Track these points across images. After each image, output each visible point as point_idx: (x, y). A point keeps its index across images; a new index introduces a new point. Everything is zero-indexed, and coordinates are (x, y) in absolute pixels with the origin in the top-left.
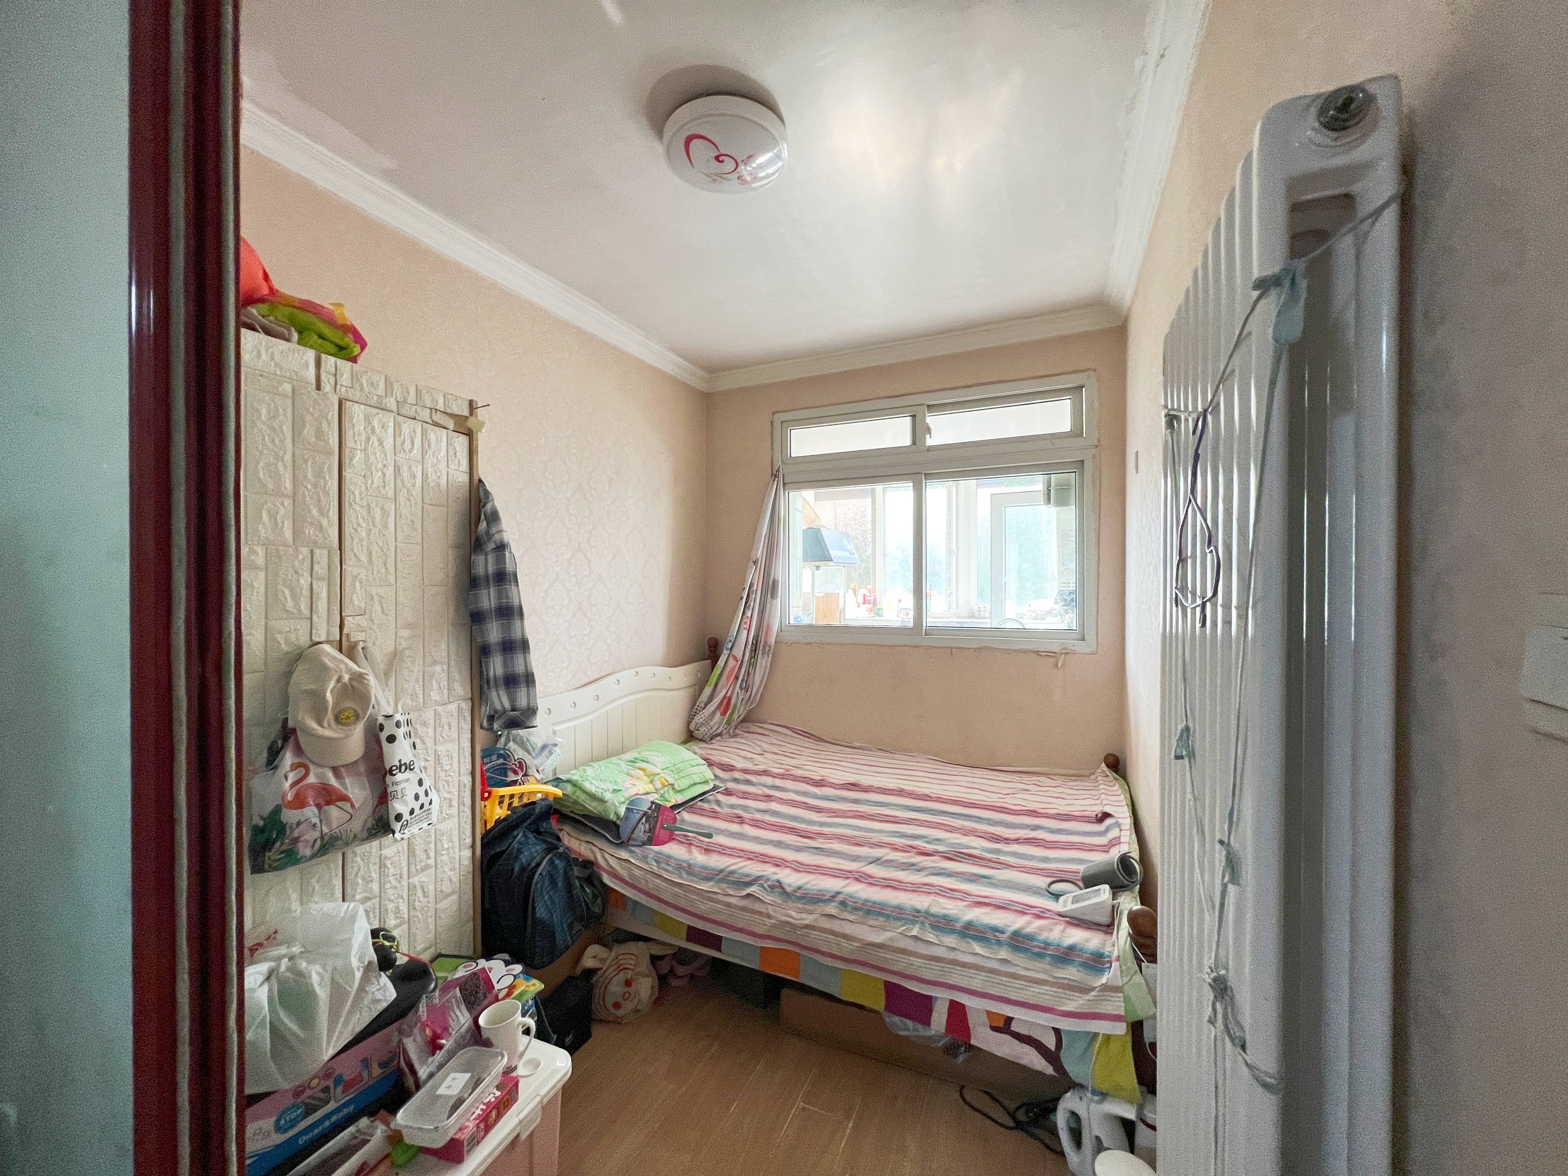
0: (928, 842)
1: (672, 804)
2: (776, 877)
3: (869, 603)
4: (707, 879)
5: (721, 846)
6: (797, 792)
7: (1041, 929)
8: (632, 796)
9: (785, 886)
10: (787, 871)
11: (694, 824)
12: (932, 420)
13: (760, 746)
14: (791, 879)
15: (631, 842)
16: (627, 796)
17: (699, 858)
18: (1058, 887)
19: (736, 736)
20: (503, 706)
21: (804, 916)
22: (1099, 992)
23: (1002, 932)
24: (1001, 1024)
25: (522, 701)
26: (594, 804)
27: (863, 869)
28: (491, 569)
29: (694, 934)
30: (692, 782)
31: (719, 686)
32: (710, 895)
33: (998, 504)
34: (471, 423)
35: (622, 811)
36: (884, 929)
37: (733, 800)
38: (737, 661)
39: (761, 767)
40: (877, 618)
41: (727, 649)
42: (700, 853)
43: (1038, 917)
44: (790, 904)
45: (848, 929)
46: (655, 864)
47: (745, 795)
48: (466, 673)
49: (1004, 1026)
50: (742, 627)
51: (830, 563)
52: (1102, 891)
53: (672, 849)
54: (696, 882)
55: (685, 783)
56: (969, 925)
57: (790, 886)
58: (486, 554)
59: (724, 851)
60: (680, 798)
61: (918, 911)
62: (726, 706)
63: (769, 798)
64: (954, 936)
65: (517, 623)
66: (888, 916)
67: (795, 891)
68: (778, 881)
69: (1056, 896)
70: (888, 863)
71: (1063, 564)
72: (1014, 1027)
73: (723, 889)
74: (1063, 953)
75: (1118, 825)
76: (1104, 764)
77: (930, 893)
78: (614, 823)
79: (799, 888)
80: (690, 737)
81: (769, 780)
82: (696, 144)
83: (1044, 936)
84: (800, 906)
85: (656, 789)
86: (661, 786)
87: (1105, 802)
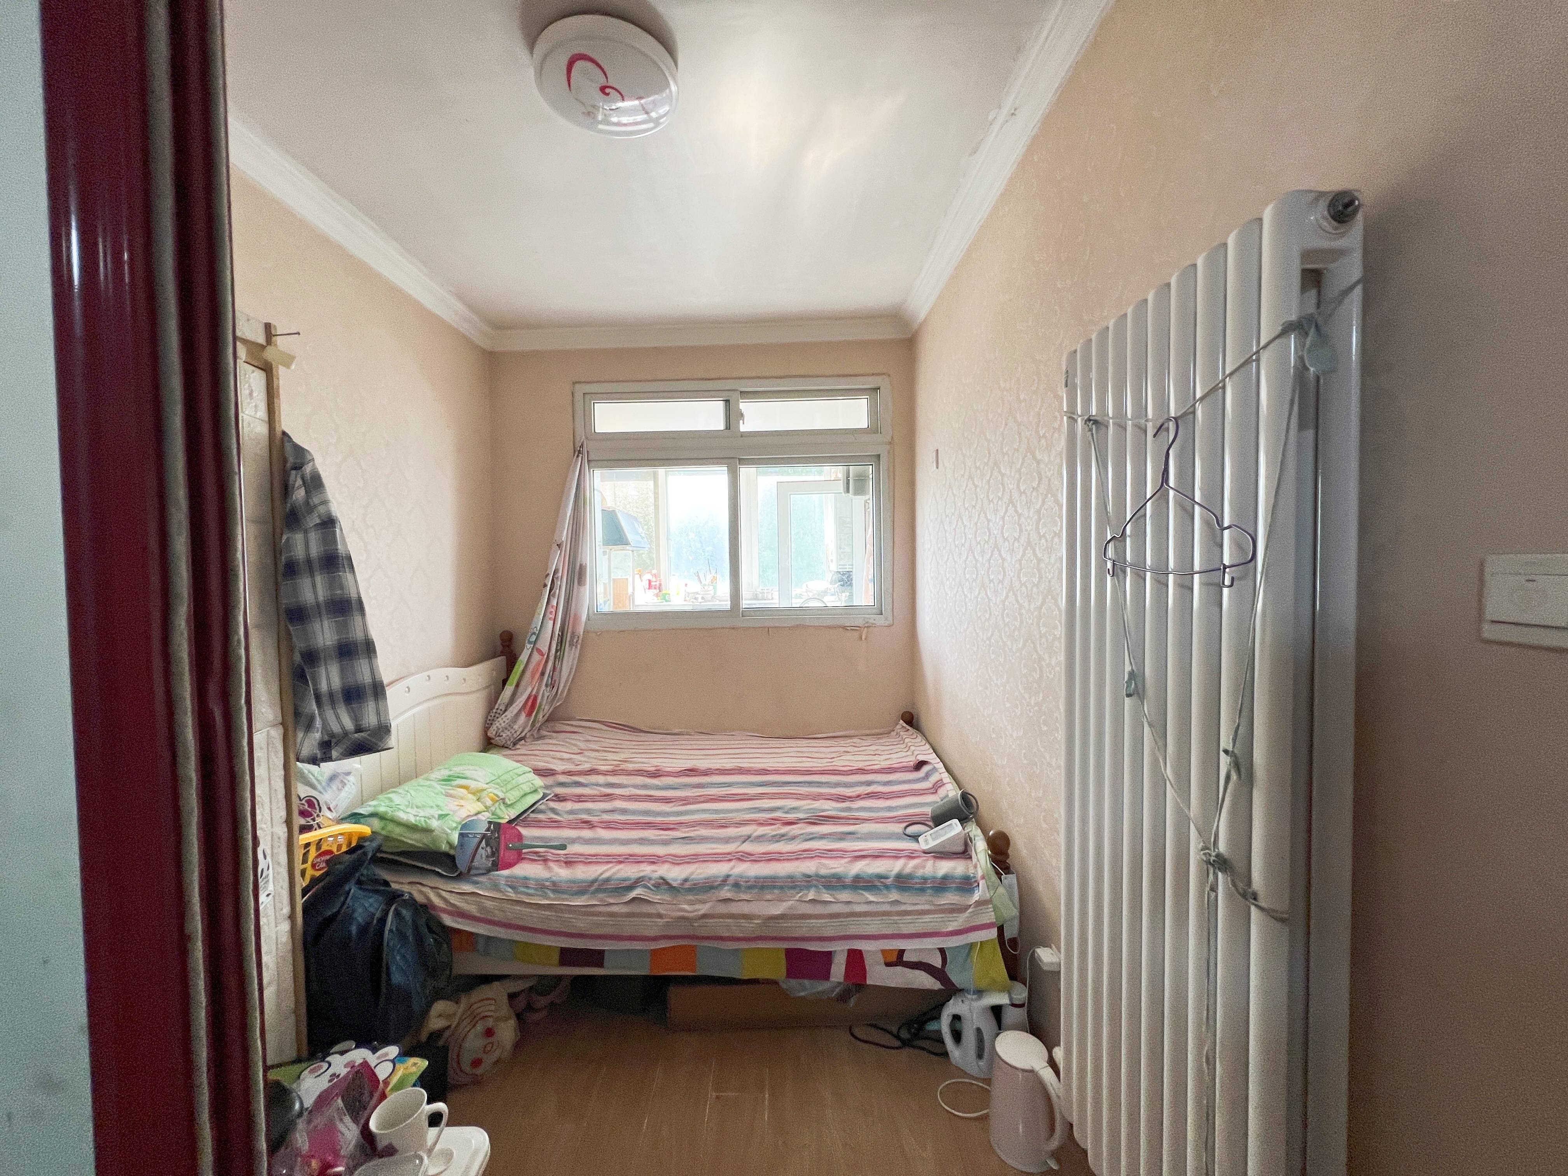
0: (787, 812)
1: (507, 820)
2: (656, 875)
3: (655, 588)
4: (581, 892)
5: (581, 855)
6: (636, 786)
7: (916, 867)
8: (464, 819)
9: (670, 881)
10: (666, 866)
11: (538, 838)
12: (745, 406)
13: (575, 745)
14: (675, 874)
15: (472, 872)
16: (458, 820)
17: (562, 873)
18: (912, 830)
19: (542, 738)
20: (343, 727)
21: (697, 907)
22: (975, 907)
23: (887, 878)
24: (894, 958)
25: (370, 719)
26: (417, 836)
27: (740, 849)
28: (315, 550)
29: (568, 956)
30: (522, 793)
31: (523, 683)
32: (588, 909)
33: (783, 492)
34: (270, 354)
35: (455, 838)
36: (781, 900)
37: (569, 806)
38: (543, 655)
39: (587, 766)
40: (665, 603)
41: (530, 642)
42: (560, 867)
43: (911, 858)
44: (681, 898)
45: (746, 908)
46: (510, 890)
47: (580, 798)
48: (275, 688)
49: (897, 960)
50: (547, 618)
51: (628, 547)
52: (954, 824)
53: (522, 870)
54: (567, 900)
55: (517, 794)
56: (857, 878)
57: (675, 880)
58: (306, 532)
59: (589, 860)
60: (513, 813)
61: (809, 876)
62: (532, 705)
63: (609, 797)
64: (847, 891)
65: (358, 619)
66: (781, 888)
67: (682, 884)
68: (662, 878)
69: (915, 837)
70: (760, 839)
71: (840, 548)
72: (906, 958)
73: (601, 900)
74: (939, 884)
75: (935, 769)
76: (901, 722)
77: (813, 857)
78: (447, 855)
79: (686, 880)
80: (488, 744)
81: (601, 779)
82: (579, 65)
83: (920, 873)
84: (691, 897)
85: (486, 807)
86: (491, 802)
87: (916, 753)
